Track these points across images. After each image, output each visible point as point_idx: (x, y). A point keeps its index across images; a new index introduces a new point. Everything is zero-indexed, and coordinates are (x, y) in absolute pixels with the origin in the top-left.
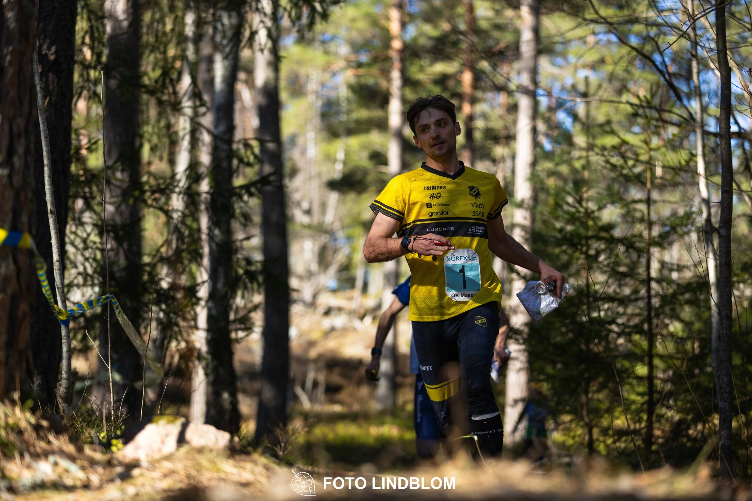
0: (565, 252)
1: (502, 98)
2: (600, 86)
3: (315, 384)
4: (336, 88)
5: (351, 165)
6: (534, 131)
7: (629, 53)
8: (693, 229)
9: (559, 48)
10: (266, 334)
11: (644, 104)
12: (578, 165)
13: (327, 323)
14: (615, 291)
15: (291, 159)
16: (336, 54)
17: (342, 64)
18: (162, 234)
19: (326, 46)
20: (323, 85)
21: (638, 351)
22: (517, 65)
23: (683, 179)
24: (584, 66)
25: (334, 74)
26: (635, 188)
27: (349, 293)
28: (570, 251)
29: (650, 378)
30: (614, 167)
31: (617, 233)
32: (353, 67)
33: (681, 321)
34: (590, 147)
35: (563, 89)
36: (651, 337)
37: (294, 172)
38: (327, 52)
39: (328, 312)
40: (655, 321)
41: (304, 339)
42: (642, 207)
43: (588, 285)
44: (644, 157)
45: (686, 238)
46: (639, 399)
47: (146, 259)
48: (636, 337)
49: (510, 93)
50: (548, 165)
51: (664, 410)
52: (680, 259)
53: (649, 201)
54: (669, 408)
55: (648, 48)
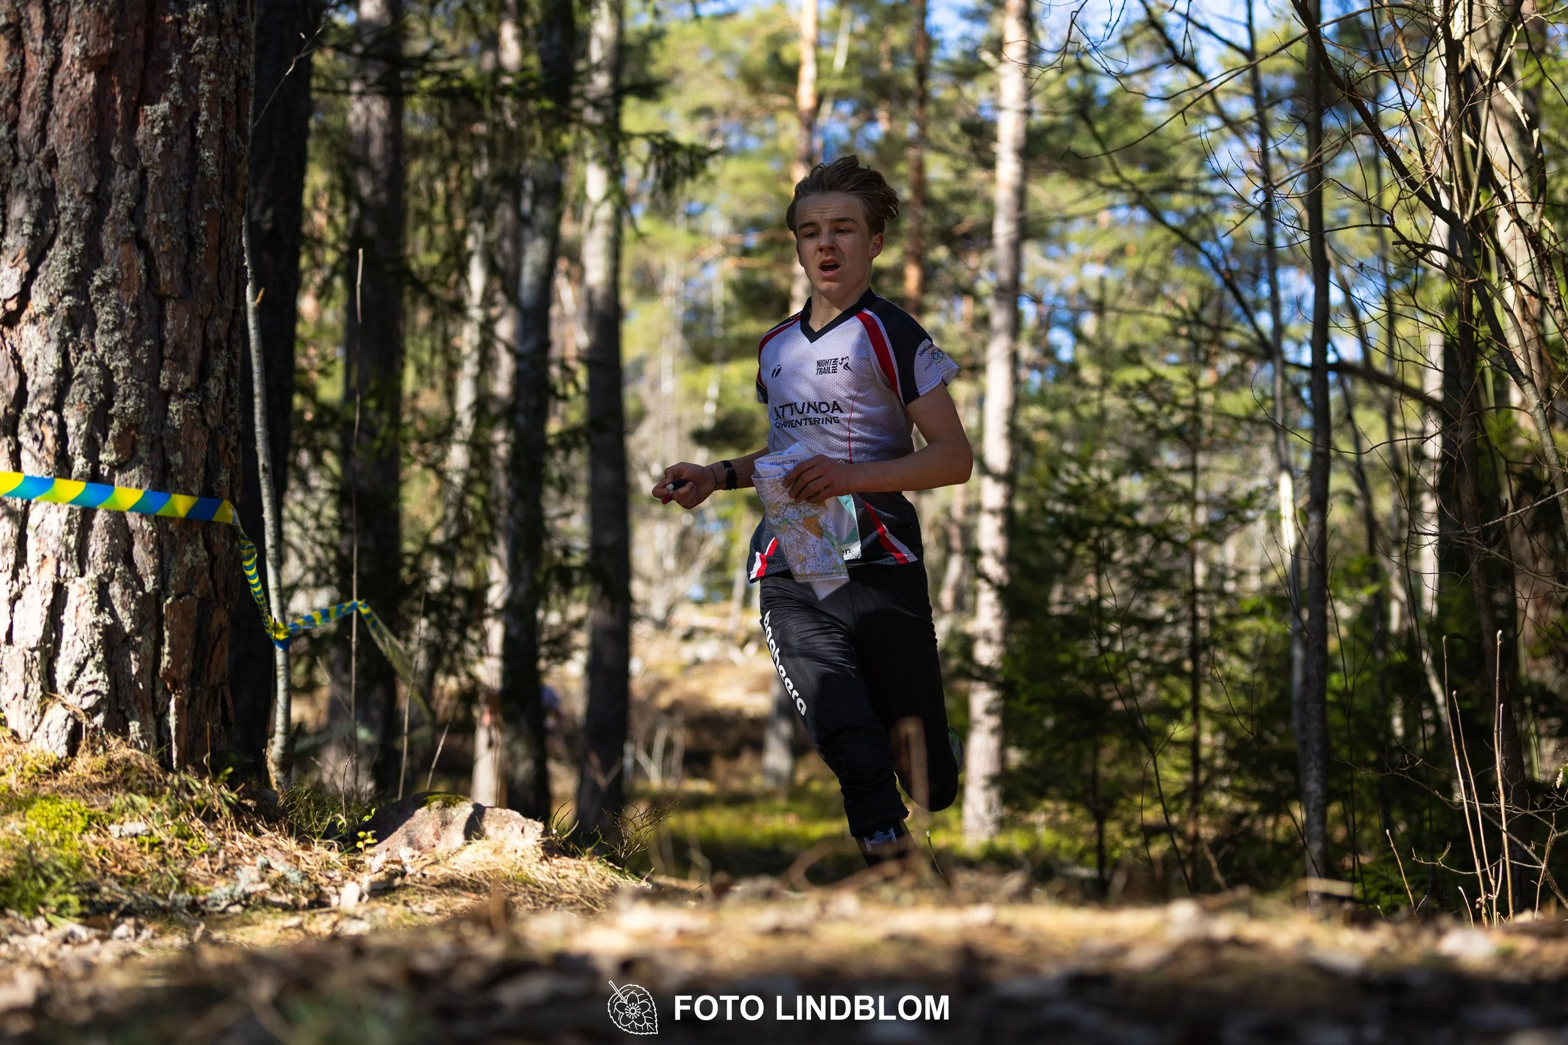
0: (1059, 547)
1: (965, 307)
2: (1120, 292)
3: (669, 747)
4: (708, 286)
5: (729, 407)
6: (1014, 359)
7: (1168, 238)
8: (1263, 514)
9: (1055, 228)
10: (592, 668)
11: (1190, 317)
12: (1085, 411)
13: (688, 652)
14: (1139, 609)
15: (636, 396)
16: (711, 236)
17: (718, 249)
18: (433, 510)
19: (694, 223)
20: (686, 281)
21: (1176, 703)
22: (988, 257)
23: (1250, 434)
24: (1094, 260)
25: (705, 265)
26: (1172, 449)
27: (722, 607)
28: (1068, 544)
29: (1194, 744)
30: (1141, 416)
31: (1142, 518)
32: (734, 254)
33: (1242, 656)
34: (1105, 383)
35: (1060, 294)
36: (1195, 680)
37: (641, 415)
38: (694, 232)
39: (688, 637)
40: (1203, 657)
41: (651, 678)
42: (1185, 480)
43: (1100, 597)
44: (1190, 401)
45: (1251, 529)
46: (1175, 776)
47: (409, 546)
48: (1172, 680)
49: (978, 299)
50: (1035, 412)
51: (1216, 794)
52: (1239, 558)
53: (1192, 469)
54: (1224, 790)
55: (1194, 232)
